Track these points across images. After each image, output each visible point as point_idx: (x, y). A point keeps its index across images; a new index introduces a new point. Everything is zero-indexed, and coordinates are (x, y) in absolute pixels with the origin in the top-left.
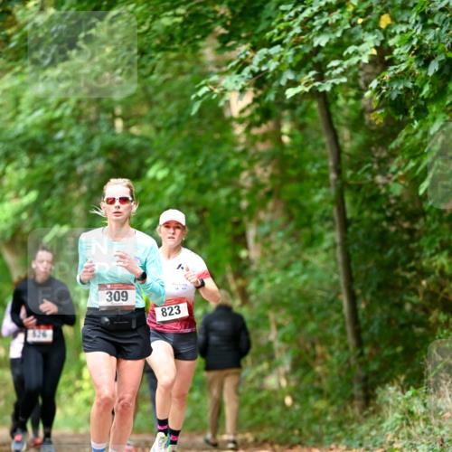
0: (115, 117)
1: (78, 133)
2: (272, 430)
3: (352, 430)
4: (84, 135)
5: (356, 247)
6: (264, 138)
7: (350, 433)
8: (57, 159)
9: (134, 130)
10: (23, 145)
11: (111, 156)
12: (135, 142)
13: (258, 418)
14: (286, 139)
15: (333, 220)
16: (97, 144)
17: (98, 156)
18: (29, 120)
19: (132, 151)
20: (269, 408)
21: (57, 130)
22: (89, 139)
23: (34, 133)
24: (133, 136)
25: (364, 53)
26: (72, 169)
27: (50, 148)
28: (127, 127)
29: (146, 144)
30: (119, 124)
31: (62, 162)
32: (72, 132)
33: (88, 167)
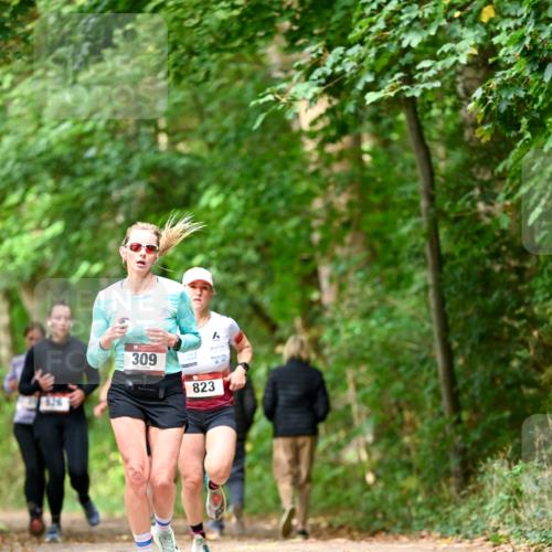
0: (158, 131)
1: (113, 151)
2: (351, 513)
3: (448, 513)
4: (121, 153)
5: (452, 289)
6: (341, 156)
7: (445, 517)
8: (88, 182)
9: (182, 147)
10: (46, 165)
11: (153, 179)
12: (184, 161)
13: (332, 498)
14: (367, 158)
15: (424, 256)
16: (136, 164)
17: (138, 178)
18: (53, 135)
19: (180, 172)
20: (346, 486)
21: (87, 147)
22: (127, 158)
23: (59, 150)
24: (181, 155)
25: (462, 52)
26: (105, 195)
27: (79, 169)
28: (173, 144)
29: (197, 164)
30: (163, 139)
31: (93, 187)
32: (106, 150)
33: (126, 192)
